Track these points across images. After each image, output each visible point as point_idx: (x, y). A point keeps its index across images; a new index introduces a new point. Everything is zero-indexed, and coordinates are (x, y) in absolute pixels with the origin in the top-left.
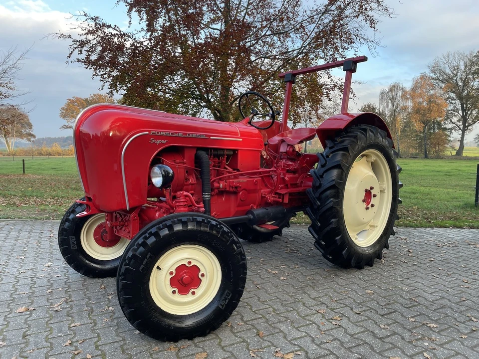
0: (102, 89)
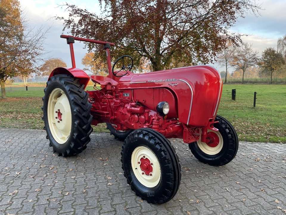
0: (85, 48)
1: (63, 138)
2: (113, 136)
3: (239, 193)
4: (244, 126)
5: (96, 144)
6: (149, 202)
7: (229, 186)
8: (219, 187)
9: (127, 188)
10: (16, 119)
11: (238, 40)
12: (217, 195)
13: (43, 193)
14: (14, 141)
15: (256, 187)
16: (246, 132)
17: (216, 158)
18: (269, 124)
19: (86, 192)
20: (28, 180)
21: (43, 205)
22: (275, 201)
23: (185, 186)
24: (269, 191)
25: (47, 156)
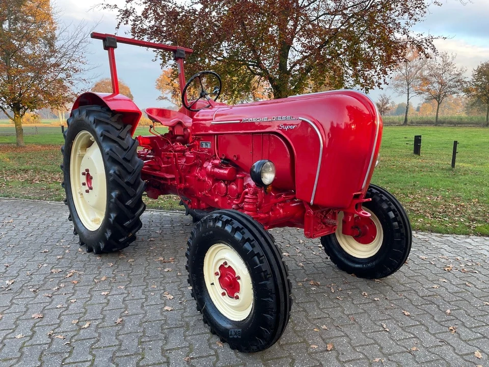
0: (155, 60)
1: (95, 221)
2: (190, 217)
3: (406, 334)
4: (430, 204)
5: (158, 232)
6: (233, 348)
7: (389, 319)
8: (369, 321)
9: (198, 317)
10: (31, 182)
11: (428, 46)
12: (364, 337)
13: (44, 322)
14: (17, 222)
15: (439, 323)
16: (433, 214)
17: (369, 265)
18: (477, 200)
19: (122, 323)
20: (25, 296)
21: (39, 345)
22: (474, 353)
23: (306, 317)
24: (464, 332)
25: (67, 251)
